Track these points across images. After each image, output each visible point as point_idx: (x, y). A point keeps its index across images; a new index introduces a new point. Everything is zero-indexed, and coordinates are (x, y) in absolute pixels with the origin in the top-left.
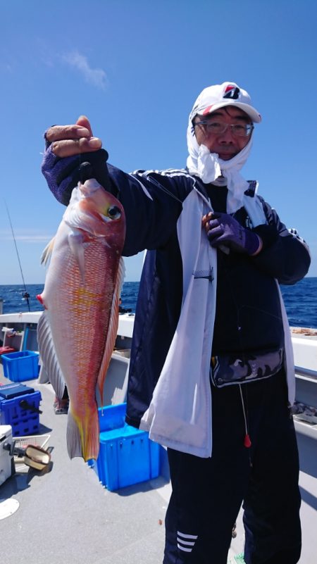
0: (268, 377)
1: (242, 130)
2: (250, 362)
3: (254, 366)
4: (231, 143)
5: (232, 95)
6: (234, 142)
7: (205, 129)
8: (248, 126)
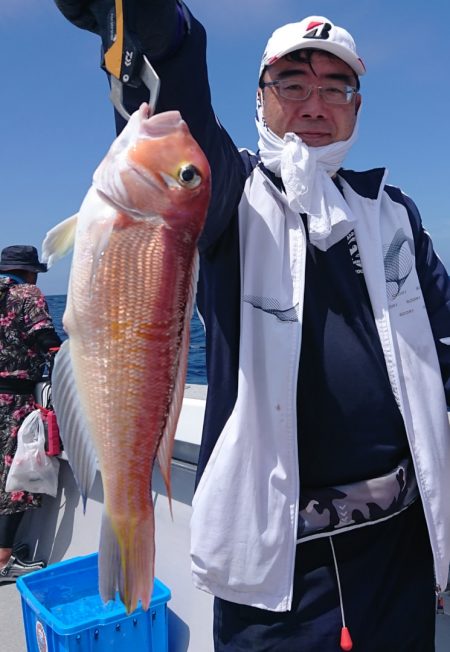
0: (373, 523)
1: (338, 96)
2: (335, 502)
3: (343, 509)
4: (320, 117)
5: (318, 34)
6: (325, 116)
7: (279, 92)
8: (349, 89)
